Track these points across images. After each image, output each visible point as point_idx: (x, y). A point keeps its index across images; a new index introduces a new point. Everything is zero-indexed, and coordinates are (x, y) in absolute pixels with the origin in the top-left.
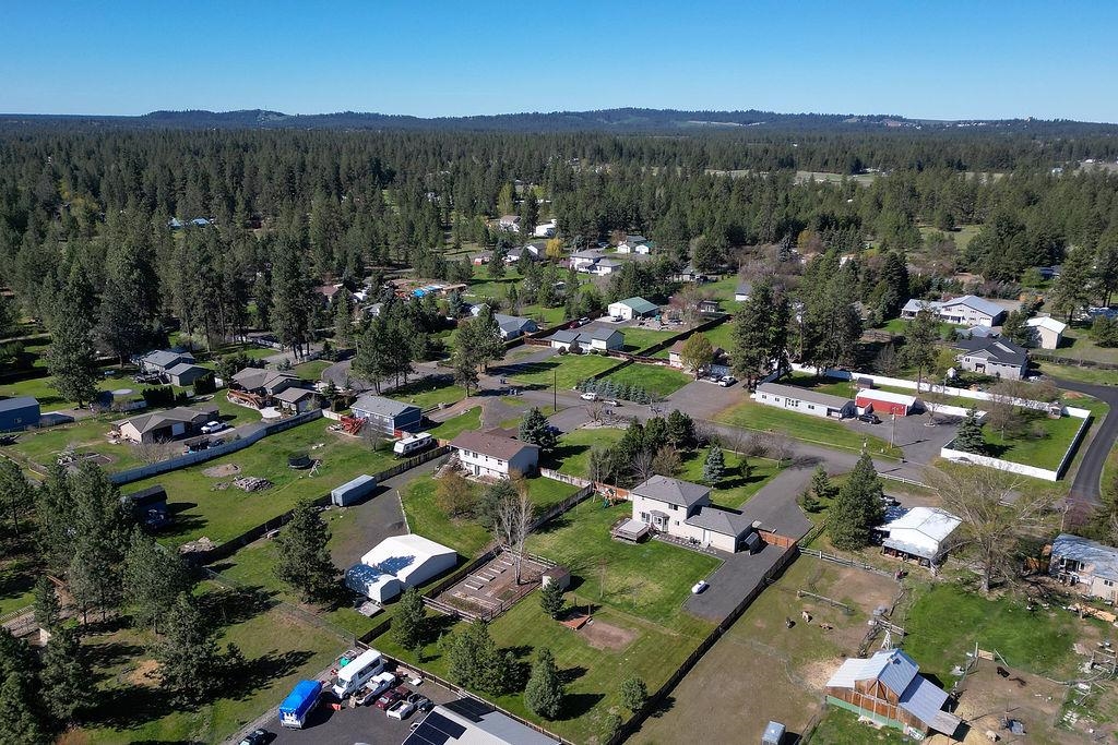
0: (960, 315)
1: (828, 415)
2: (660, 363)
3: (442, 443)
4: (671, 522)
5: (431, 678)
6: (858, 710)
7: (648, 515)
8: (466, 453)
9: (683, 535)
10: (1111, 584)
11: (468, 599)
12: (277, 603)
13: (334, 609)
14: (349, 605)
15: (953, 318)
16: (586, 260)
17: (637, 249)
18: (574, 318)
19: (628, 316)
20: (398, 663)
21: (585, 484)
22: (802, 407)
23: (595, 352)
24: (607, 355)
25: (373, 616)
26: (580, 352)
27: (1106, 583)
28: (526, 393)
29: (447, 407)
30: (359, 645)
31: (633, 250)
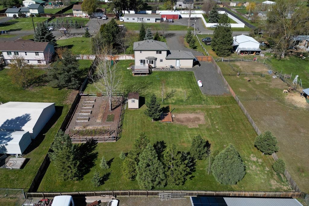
1: (156, 21)
2: (69, 16)
4: (158, 61)
5: (123, 194)
7: (144, 61)
9: (165, 66)
11: (88, 128)
21: (93, 58)
22: (145, 21)
23: (32, 15)
24: (40, 16)
25: (22, 167)
26: (25, 16)
30: (31, 196)
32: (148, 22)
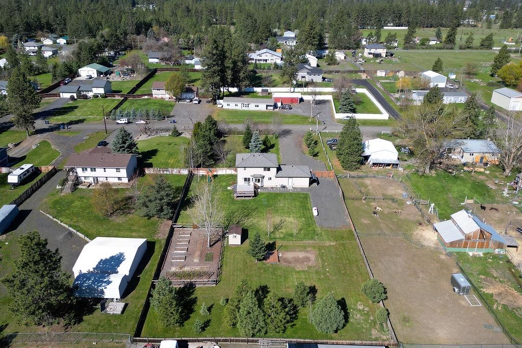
0: (266, 58)
1: (267, 108)
2: (146, 97)
3: (45, 169)
4: (266, 180)
5: (224, 341)
6: (467, 250)
7: (249, 179)
8: (84, 169)
9: (274, 185)
10: (473, 155)
11: (184, 269)
12: (12, 337)
13: (79, 320)
14: (91, 311)
15: (264, 60)
16: (33, 48)
17: (58, 41)
18: (59, 79)
19: (95, 75)
20: (187, 341)
21: (185, 172)
22: (252, 107)
23: (96, 96)
24: (106, 97)
25: (123, 312)
26: (85, 97)
27: (470, 154)
28: (73, 127)
29: (16, 145)
30: (137, 341)
31: (55, 42)
32: (257, 109)
